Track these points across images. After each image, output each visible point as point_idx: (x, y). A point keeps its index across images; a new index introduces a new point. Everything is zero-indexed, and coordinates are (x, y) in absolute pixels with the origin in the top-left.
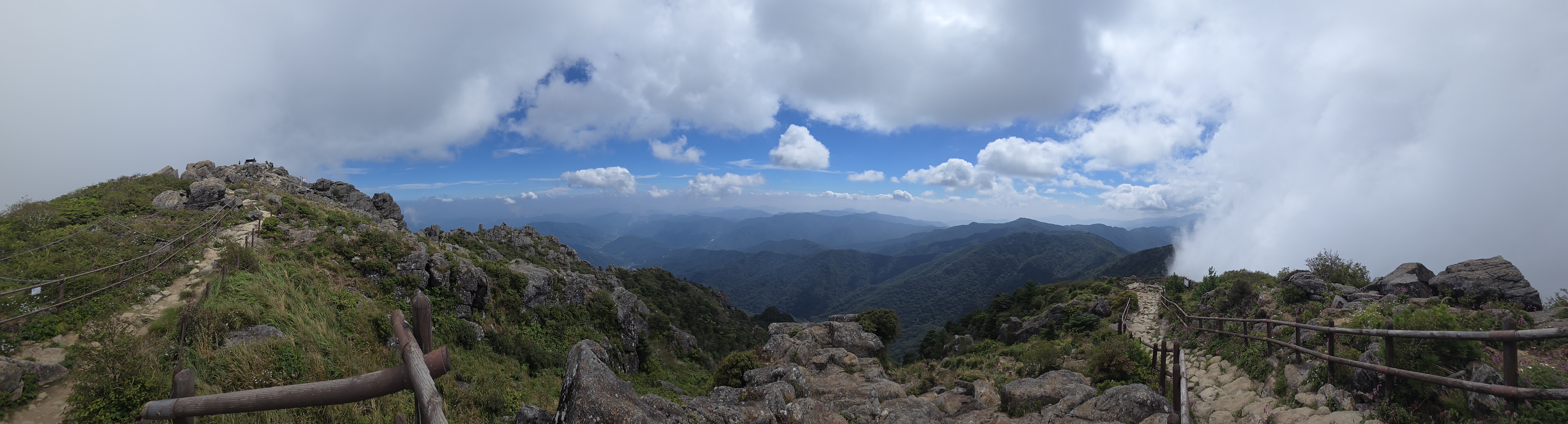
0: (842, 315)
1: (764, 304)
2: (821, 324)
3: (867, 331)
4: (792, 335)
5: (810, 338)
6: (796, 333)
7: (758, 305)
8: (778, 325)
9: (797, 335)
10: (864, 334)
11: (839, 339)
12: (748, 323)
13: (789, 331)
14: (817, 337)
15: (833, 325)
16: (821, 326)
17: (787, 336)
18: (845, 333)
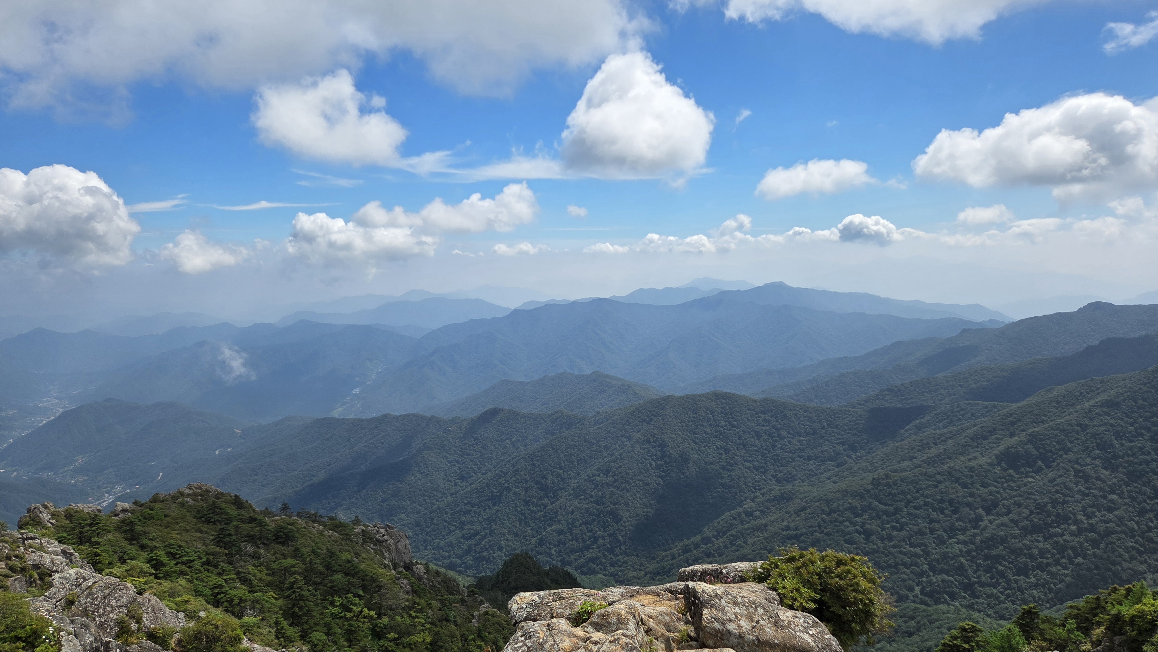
0: (716, 566)
1: (500, 549)
2: (658, 588)
3: (791, 607)
4: (577, 620)
5: (631, 626)
6: (590, 613)
7: (485, 554)
8: (535, 598)
9: (595, 618)
10: (786, 615)
11: (717, 625)
12: (463, 601)
13: (567, 612)
14: (651, 623)
15: (695, 591)
16: (658, 595)
17: (563, 624)
18: (731, 611)
